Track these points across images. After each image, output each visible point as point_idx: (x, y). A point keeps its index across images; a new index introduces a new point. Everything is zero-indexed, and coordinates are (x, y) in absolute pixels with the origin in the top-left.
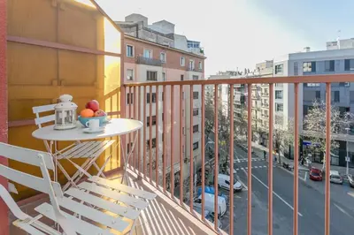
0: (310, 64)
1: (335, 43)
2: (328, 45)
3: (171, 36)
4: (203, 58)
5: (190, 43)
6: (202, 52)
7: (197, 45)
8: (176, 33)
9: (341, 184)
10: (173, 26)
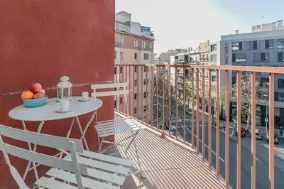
0: (237, 44)
1: (259, 26)
2: (254, 28)
3: (128, 24)
4: (153, 40)
5: (143, 28)
6: (152, 35)
7: (148, 29)
8: (132, 21)
9: (260, 139)
10: (130, 15)
